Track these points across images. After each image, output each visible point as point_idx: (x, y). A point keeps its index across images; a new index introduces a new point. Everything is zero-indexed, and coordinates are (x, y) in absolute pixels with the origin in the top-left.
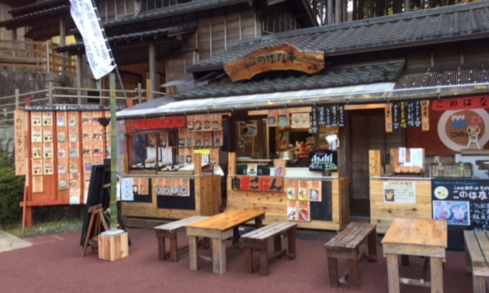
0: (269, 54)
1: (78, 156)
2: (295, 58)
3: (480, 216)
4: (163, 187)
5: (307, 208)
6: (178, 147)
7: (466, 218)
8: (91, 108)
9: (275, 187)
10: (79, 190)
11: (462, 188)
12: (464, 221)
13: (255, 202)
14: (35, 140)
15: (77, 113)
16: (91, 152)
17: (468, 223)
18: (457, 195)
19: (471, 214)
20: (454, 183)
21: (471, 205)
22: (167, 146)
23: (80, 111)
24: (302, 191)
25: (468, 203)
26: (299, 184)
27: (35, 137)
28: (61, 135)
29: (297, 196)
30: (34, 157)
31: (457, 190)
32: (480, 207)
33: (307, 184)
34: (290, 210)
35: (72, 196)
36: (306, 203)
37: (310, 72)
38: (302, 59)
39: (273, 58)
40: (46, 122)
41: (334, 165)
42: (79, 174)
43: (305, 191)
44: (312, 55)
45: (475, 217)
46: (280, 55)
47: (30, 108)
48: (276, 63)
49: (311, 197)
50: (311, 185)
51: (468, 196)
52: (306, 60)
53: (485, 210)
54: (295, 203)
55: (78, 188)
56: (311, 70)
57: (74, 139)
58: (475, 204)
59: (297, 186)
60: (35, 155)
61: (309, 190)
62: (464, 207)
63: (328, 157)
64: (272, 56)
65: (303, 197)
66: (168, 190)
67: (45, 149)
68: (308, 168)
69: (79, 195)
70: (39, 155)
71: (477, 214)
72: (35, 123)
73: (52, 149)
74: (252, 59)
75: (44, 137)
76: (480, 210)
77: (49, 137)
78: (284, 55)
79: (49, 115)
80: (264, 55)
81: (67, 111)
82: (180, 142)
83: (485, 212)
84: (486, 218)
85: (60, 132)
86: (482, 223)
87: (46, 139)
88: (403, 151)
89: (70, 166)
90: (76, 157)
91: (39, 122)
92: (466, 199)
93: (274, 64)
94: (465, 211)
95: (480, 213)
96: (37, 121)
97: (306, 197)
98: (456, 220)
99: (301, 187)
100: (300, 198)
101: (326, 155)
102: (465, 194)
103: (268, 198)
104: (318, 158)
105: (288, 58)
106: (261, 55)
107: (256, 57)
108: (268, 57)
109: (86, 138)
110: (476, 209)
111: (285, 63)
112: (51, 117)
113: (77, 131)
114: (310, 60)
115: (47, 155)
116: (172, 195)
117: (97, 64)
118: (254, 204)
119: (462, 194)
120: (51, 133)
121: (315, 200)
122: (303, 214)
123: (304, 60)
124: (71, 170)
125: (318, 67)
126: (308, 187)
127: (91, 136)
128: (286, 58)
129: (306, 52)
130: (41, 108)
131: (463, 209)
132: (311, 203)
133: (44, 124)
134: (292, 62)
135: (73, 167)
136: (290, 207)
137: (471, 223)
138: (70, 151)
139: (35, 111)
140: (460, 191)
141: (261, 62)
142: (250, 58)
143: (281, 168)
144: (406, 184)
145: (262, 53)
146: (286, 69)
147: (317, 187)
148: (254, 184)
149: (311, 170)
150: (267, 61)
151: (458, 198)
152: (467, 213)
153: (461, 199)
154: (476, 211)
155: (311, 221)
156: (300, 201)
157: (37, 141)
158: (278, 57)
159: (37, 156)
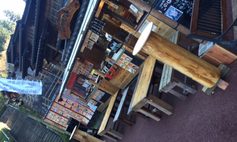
0: (61, 21)
1: (71, 111)
2: (67, 11)
3: (182, 5)
4: (97, 98)
5: (132, 65)
6: (87, 77)
7: (179, 12)
8: (54, 97)
9: (117, 69)
10: (85, 118)
11: (162, 4)
12: (179, 14)
13: (120, 77)
14: (57, 121)
15: (54, 103)
16: (72, 107)
17: (182, 13)
18: (164, 8)
19: (178, 8)
20: (157, 5)
21: (174, 5)
22: (85, 80)
23: (54, 101)
24: (124, 62)
25: (171, 6)
26: (120, 61)
27: (56, 121)
28: (60, 112)
29: (125, 65)
30: (64, 125)
31: (161, 7)
32: (177, 2)
33: (122, 59)
34: (130, 70)
35: (85, 121)
36: (130, 64)
37: (78, 7)
38: (69, 8)
39: (64, 19)
40: (53, 115)
41: (119, 44)
42: (79, 115)
43: (124, 61)
44: (69, 3)
45: (181, 7)
46: (63, 16)
47: (44, 117)
49: (129, 61)
50: (123, 58)
51: (168, 4)
52: (71, 7)
53: (181, 1)
54: (128, 67)
55: (83, 118)
56: (77, 7)
57: (64, 109)
58: (174, 4)
59: (120, 62)
60: (63, 124)
61: (125, 60)
62: (172, 9)
63: (114, 43)
64: (63, 20)
65: (127, 63)
66: (99, 97)
67: (63, 120)
68: (115, 53)
69: (86, 119)
70: (64, 123)
71: (180, 6)
72: (51, 118)
73: (64, 118)
74: (61, 28)
75: (58, 118)
76: (179, 3)
77: (59, 117)
78: (64, 15)
79: (50, 112)
81: (52, 105)
82: (85, 75)
83: (182, 2)
84: (185, 3)
85: (59, 112)
86: (186, 7)
87: (59, 118)
88: (132, 7)
89: (74, 116)
90: (71, 112)
91: (51, 117)
92: (169, 6)
93: (67, 20)
94: (175, 10)
95: (180, 4)
96: (50, 117)
97: (127, 62)
98: (176, 17)
99: (122, 61)
100: (127, 64)
101: (113, 44)
102: (166, 4)
103: (120, 73)
104: (113, 47)
105: (67, 13)
106: (60, 24)
109: (66, 105)
110: (177, 5)
111: (69, 16)
112: (51, 112)
113: (62, 107)
114: (71, 5)
115: (65, 121)
116: (101, 98)
117: (36, 90)
118: (120, 78)
119: (165, 6)
120: (57, 115)
121: (131, 61)
122: (135, 68)
123: (70, 8)
124: (75, 116)
125: (77, 3)
126: (123, 59)
127: (66, 103)
128: (66, 15)
129: (66, 5)
130: (46, 114)
131: (173, 10)
132: (131, 62)
133: (53, 116)
134: (70, 13)
135: (75, 115)
136: (128, 70)
137: (182, 11)
138: (68, 113)
139: (46, 116)
140: (163, 5)
141: (64, 25)
143: (110, 61)
144: (145, 24)
146: (72, 16)
147: (125, 56)
148: (111, 74)
149: (116, 52)
150: (65, 23)
151: (166, 9)
152: (176, 10)
153: (167, 8)
154: (178, 5)
155: (139, 67)
156: (128, 65)
157: (58, 121)
159: (64, 124)
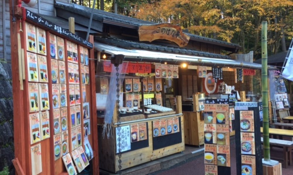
0: (169, 29)
2: (179, 35)
4: (160, 129)
39: (170, 31)
48: (169, 35)
56: (182, 45)
63: (234, 95)
66: (164, 130)
70: (37, 106)
73: (47, 93)
74: (159, 28)
78: (175, 32)
80: (166, 28)
104: (231, 96)
107: (161, 28)
108: (167, 30)
111: (173, 37)
114: (184, 39)
116: (167, 134)
123: (182, 38)
125: (185, 44)
128: (175, 34)
134: (176, 37)
142: (158, 28)
145: (166, 26)
158: (172, 31)
